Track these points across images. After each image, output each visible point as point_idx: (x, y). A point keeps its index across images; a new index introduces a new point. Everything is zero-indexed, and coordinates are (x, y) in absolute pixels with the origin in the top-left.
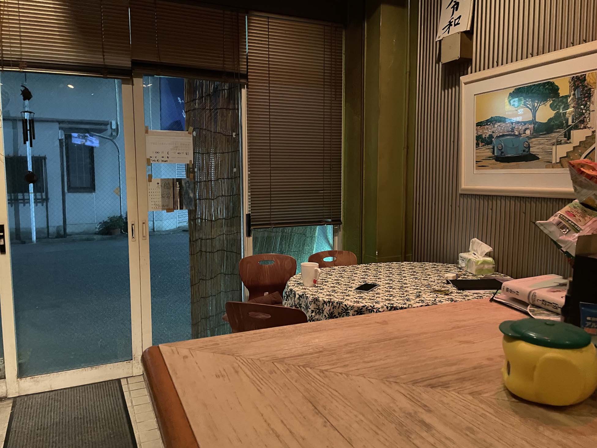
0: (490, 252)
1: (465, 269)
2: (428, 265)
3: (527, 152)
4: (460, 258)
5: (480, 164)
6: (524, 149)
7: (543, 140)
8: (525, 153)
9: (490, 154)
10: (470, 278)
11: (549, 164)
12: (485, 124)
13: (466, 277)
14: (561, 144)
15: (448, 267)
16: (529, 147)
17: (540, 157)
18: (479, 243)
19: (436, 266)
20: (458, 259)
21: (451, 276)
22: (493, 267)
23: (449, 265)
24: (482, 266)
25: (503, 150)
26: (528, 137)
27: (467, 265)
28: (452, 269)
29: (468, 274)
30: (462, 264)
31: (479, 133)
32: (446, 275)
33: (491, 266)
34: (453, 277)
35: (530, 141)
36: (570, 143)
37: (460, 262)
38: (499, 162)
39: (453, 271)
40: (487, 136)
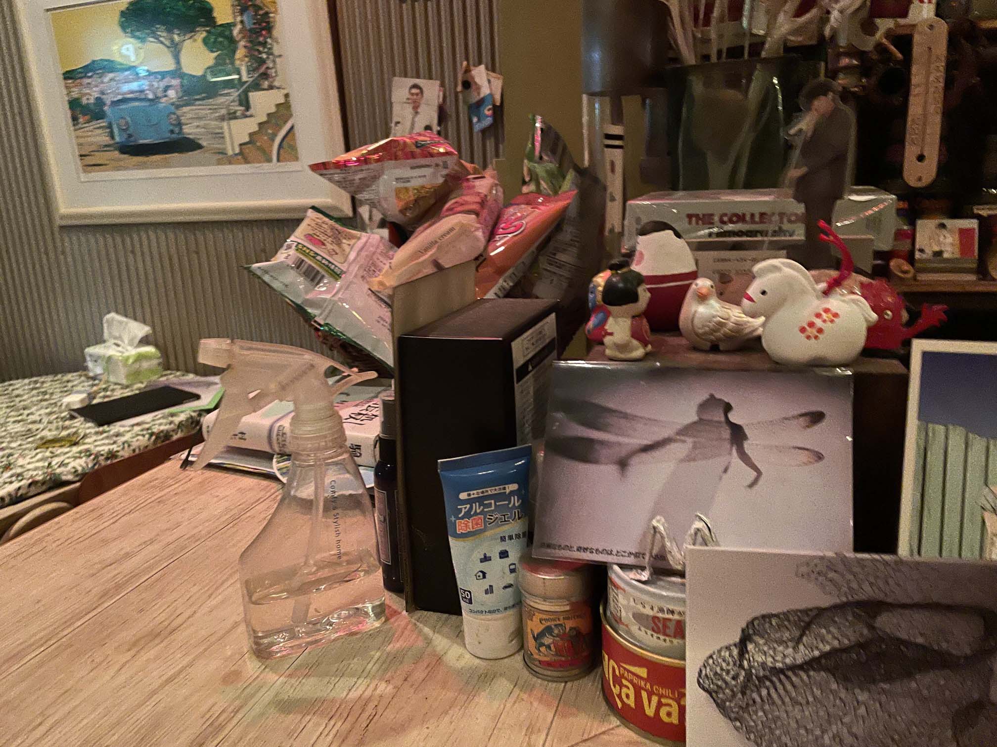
0: (147, 336)
1: (104, 377)
2: (20, 386)
3: (178, 134)
4: (88, 359)
5: (89, 160)
6: (171, 128)
7: (202, 109)
8: (174, 136)
9: (106, 139)
10: (118, 394)
11: (223, 157)
12: (83, 75)
13: (108, 393)
14: (236, 118)
15: (68, 381)
16: (180, 124)
17: (204, 144)
18: (121, 323)
19: (38, 385)
20: (85, 360)
21: (76, 399)
22: (159, 364)
23: (69, 376)
24: (137, 366)
25: (131, 131)
26: (173, 104)
27: (107, 370)
28: (75, 383)
29: (112, 387)
30: (96, 369)
31: (75, 95)
32: (67, 400)
33: (155, 362)
34: (82, 401)
35: (179, 112)
36: (251, 116)
37: (90, 365)
38: (126, 156)
39: (79, 388)
40: (92, 101)
